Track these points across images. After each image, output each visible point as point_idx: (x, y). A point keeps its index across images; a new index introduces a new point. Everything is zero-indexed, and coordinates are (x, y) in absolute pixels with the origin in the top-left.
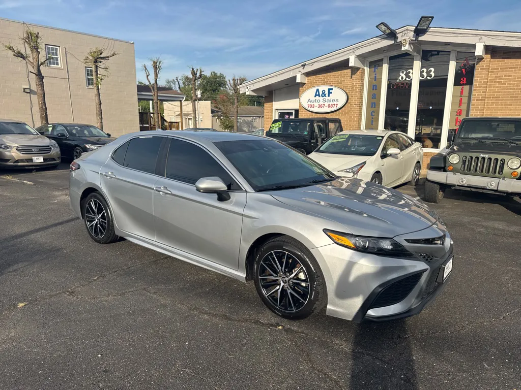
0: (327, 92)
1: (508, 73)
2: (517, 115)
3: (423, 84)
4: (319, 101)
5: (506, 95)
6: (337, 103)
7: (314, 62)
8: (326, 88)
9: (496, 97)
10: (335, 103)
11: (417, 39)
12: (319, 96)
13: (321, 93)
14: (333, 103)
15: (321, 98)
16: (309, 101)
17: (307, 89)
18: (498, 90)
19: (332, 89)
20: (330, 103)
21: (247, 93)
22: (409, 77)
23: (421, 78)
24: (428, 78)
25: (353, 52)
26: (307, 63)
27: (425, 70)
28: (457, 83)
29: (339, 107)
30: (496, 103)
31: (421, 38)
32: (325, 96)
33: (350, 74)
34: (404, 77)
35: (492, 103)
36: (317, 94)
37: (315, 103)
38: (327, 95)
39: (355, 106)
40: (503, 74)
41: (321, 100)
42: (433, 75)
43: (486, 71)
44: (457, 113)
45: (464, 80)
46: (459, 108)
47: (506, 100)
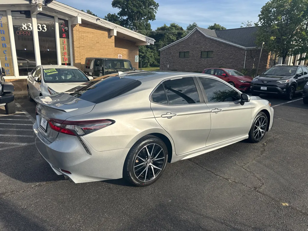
1: (87, 35)
2: (93, 56)
3: (40, 34)
5: (87, 46)
9: (83, 47)
11: (46, 5)
18: (83, 43)
22: (30, 28)
23: (39, 31)
24: (43, 31)
27: (40, 26)
28: (61, 37)
30: (84, 49)
31: (49, 5)
34: (26, 28)
35: (82, 49)
40: (85, 35)
42: (45, 28)
43: (78, 32)
44: (63, 54)
45: (64, 35)
46: (64, 51)
47: (87, 48)
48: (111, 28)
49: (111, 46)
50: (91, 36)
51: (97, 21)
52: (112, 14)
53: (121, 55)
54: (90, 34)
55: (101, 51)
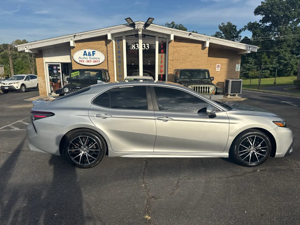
0: (91, 53)
1: (181, 49)
3: (144, 51)
4: (87, 58)
5: (181, 58)
6: (99, 60)
7: (82, 35)
8: (91, 51)
9: (177, 60)
10: (98, 60)
11: (145, 29)
12: (87, 55)
13: (87, 54)
14: (96, 60)
15: (88, 57)
16: (80, 58)
17: (77, 51)
18: (177, 56)
19: (95, 52)
20: (95, 60)
21: (26, 51)
22: (137, 48)
23: (143, 49)
24: (146, 49)
25: (109, 31)
26: (77, 34)
27: (144, 45)
28: (159, 52)
29: (100, 62)
31: (147, 28)
32: (90, 55)
33: (104, 44)
34: (135, 48)
35: (176, 62)
36: (85, 54)
37: (84, 60)
38: (92, 55)
39: (111, 62)
40: (179, 49)
41: (89, 58)
42: (148, 47)
43: (172, 47)
44: (161, 67)
45: (162, 51)
46: (161, 65)
47: (180, 61)
48: (204, 40)
49: (204, 57)
50: (184, 49)
51: (189, 36)
52: (252, 23)
53: (220, 65)
54: (185, 48)
55: (193, 62)
